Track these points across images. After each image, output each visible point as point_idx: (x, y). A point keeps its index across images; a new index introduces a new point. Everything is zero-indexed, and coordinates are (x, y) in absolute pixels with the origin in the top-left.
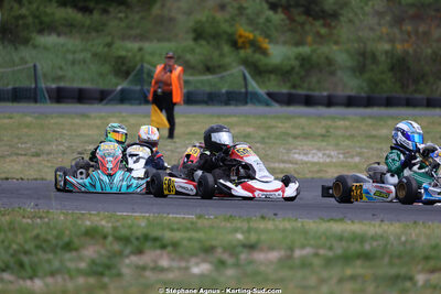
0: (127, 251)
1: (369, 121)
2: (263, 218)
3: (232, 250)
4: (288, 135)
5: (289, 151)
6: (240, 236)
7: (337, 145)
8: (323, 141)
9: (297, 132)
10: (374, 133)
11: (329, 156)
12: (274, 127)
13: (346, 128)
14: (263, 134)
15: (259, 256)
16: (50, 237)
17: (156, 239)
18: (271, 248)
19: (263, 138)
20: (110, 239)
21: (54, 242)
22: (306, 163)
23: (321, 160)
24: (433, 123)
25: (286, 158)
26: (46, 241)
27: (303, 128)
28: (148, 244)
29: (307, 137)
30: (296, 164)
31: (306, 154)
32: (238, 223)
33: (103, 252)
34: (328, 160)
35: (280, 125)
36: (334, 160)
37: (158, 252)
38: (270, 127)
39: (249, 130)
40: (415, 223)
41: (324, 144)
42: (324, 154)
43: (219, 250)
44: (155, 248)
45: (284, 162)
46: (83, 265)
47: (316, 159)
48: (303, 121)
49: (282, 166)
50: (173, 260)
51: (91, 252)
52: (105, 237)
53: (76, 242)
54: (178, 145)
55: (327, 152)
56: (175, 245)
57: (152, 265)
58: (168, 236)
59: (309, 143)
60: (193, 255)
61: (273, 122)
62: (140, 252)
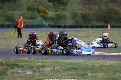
0: (9, 68)
1: (76, 32)
2: (46, 59)
3: (38, 67)
6: (40, 64)
10: (77, 35)
15: (45, 69)
17: (17, 65)
18: (49, 67)
20: (4, 65)
24: (93, 32)
28: (15, 66)
32: (40, 60)
33: (2, 68)
39: (43, 35)
40: (88, 59)
52: (3, 65)
54: (23, 39)
56: (22, 66)
57: (16, 72)
58: (20, 64)
62: (13, 68)
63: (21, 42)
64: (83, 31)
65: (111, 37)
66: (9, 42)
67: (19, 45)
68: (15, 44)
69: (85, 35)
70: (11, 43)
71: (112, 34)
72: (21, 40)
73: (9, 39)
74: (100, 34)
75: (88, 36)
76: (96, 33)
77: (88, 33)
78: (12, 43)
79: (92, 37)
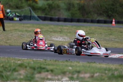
0: (36, 72)
1: (75, 27)
4: (48, 31)
5: (51, 37)
7: (67, 35)
8: (60, 33)
9: (51, 30)
11: (65, 39)
12: (43, 28)
13: (67, 29)
16: (7, 66)
17: (44, 68)
18: (85, 73)
20: (28, 68)
21: (9, 68)
22: (57, 41)
23: (62, 40)
24: (96, 28)
25: (50, 39)
26: (6, 68)
27: (53, 29)
28: (43, 70)
29: (55, 32)
30: (54, 41)
31: (57, 38)
33: (27, 72)
34: (65, 40)
35: (45, 27)
36: (67, 40)
37: (46, 73)
41: (62, 35)
42: (63, 38)
43: (68, 73)
44: (45, 72)
45: (50, 40)
46: (22, 77)
47: (60, 40)
48: (52, 26)
50: (52, 76)
51: (22, 72)
52: (26, 67)
53: (17, 68)
55: (64, 37)
56: (52, 71)
57: (46, 78)
59: (56, 34)
60: (59, 74)
61: (42, 27)
62: (40, 73)
63: (10, 36)
64: (83, 26)
65: (120, 35)
67: (8, 40)
68: (3, 39)
69: (87, 31)
71: (121, 32)
72: (10, 34)
74: (105, 31)
75: (92, 33)
76: (100, 29)
77: (90, 30)
79: (97, 35)
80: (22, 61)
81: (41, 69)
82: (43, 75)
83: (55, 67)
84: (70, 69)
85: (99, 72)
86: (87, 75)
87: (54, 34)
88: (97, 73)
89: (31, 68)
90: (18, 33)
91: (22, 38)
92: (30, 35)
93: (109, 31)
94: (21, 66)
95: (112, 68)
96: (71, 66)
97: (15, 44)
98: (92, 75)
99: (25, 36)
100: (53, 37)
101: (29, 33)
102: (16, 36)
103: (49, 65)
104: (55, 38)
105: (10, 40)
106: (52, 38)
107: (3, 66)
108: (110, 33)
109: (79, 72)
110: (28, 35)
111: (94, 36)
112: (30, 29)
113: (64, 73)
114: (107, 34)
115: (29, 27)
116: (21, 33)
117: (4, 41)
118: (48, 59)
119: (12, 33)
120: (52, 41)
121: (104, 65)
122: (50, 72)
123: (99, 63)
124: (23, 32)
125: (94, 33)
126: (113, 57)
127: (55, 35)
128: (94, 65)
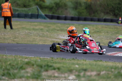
0: (43, 70)
1: (81, 26)
2: (73, 59)
4: (55, 29)
5: (58, 35)
6: (77, 66)
9: (58, 29)
14: (47, 29)
16: (14, 64)
17: (51, 66)
19: (47, 30)
20: (35, 66)
21: (16, 66)
24: (103, 27)
25: (57, 37)
26: (13, 66)
27: (60, 27)
28: (50, 68)
29: (62, 30)
30: (61, 39)
31: (64, 36)
33: (34, 70)
35: (52, 26)
37: (53, 71)
38: (49, 27)
39: (42, 27)
43: (74, 71)
44: (52, 70)
45: (57, 39)
46: (29, 75)
48: (59, 25)
49: (56, 40)
50: (59, 74)
51: (29, 70)
52: (33, 65)
53: (24, 66)
56: (59, 69)
57: (53, 75)
60: (66, 72)
61: (49, 25)
63: (18, 34)
66: (3, 34)
67: (16, 38)
68: (10, 37)
69: (93, 30)
70: (5, 36)
72: (17, 33)
73: (3, 31)
75: (98, 32)
76: (106, 28)
77: (96, 28)
78: (8, 36)
80: (29, 59)
81: (48, 67)
82: (50, 73)
83: (62, 65)
84: (76, 67)
85: (106, 71)
86: (94, 73)
87: (60, 32)
88: (103, 71)
89: (38, 66)
90: (25, 32)
91: (29, 37)
92: (37, 34)
93: (116, 29)
94: (28, 63)
95: (118, 66)
96: (78, 64)
97: (22, 42)
98: (99, 73)
99: (32, 34)
100: (60, 35)
101: (36, 32)
102: (23, 34)
103: (56, 63)
104: (62, 36)
105: (18, 38)
106: (59, 37)
107: (10, 64)
108: (116, 32)
109: (85, 70)
110: (35, 33)
111: (101, 34)
112: (37, 28)
113: (71, 71)
114: (114, 32)
115: (36, 26)
116: (28, 31)
117: (11, 39)
118: (55, 57)
119: (19, 31)
120: (59, 39)
121: (110, 64)
122: (57, 70)
123: (106, 62)
124: (30, 30)
125: (100, 32)
126: (119, 55)
127: (62, 33)
128: (100, 63)
